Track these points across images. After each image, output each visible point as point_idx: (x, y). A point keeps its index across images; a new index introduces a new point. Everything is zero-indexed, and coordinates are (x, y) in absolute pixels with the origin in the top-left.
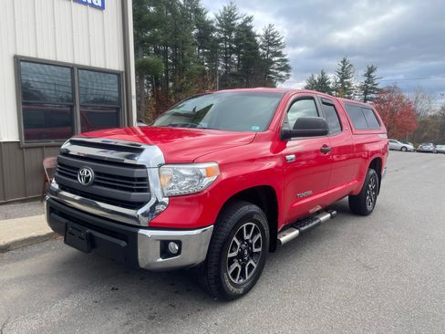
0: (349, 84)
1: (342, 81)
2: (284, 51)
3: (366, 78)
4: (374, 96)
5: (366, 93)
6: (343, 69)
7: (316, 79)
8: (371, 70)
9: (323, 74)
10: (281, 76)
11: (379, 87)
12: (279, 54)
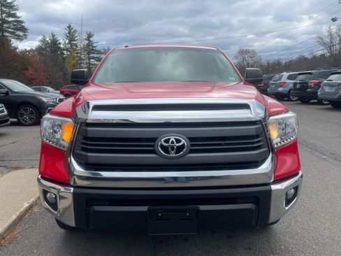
0: (76, 45)
1: (70, 43)
2: (19, 14)
3: (87, 42)
4: (95, 56)
5: (89, 53)
6: (69, 33)
7: (48, 39)
8: (90, 36)
9: (53, 36)
10: (18, 36)
11: (98, 48)
12: (13, 16)
